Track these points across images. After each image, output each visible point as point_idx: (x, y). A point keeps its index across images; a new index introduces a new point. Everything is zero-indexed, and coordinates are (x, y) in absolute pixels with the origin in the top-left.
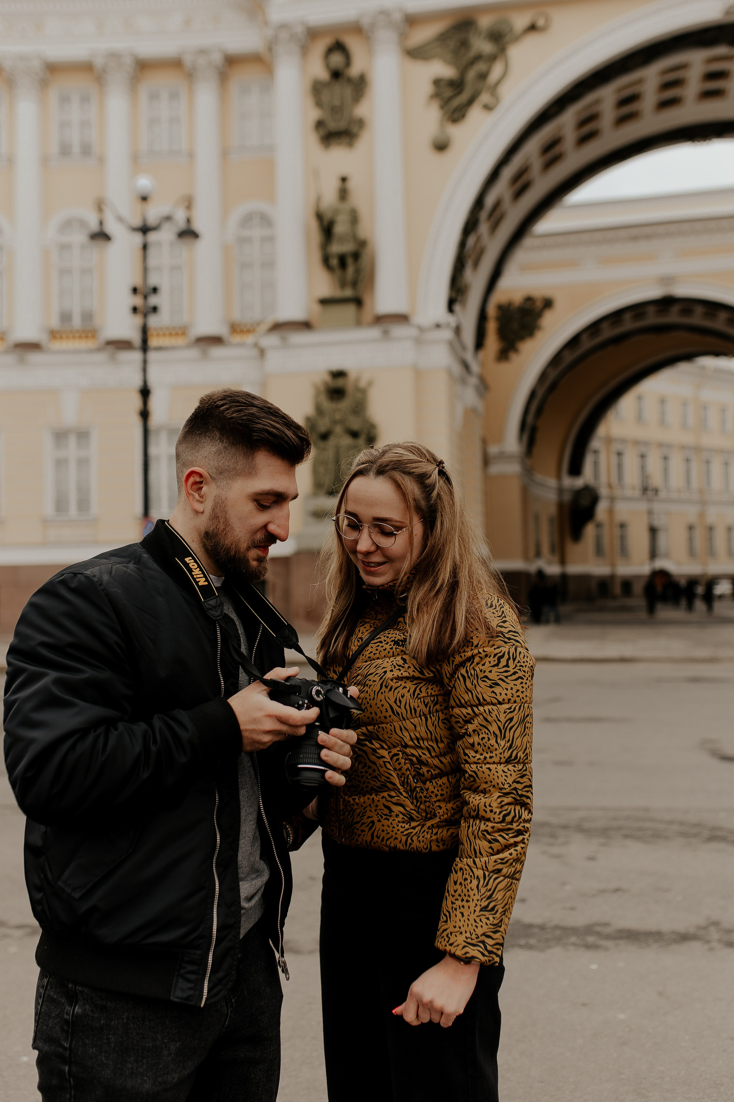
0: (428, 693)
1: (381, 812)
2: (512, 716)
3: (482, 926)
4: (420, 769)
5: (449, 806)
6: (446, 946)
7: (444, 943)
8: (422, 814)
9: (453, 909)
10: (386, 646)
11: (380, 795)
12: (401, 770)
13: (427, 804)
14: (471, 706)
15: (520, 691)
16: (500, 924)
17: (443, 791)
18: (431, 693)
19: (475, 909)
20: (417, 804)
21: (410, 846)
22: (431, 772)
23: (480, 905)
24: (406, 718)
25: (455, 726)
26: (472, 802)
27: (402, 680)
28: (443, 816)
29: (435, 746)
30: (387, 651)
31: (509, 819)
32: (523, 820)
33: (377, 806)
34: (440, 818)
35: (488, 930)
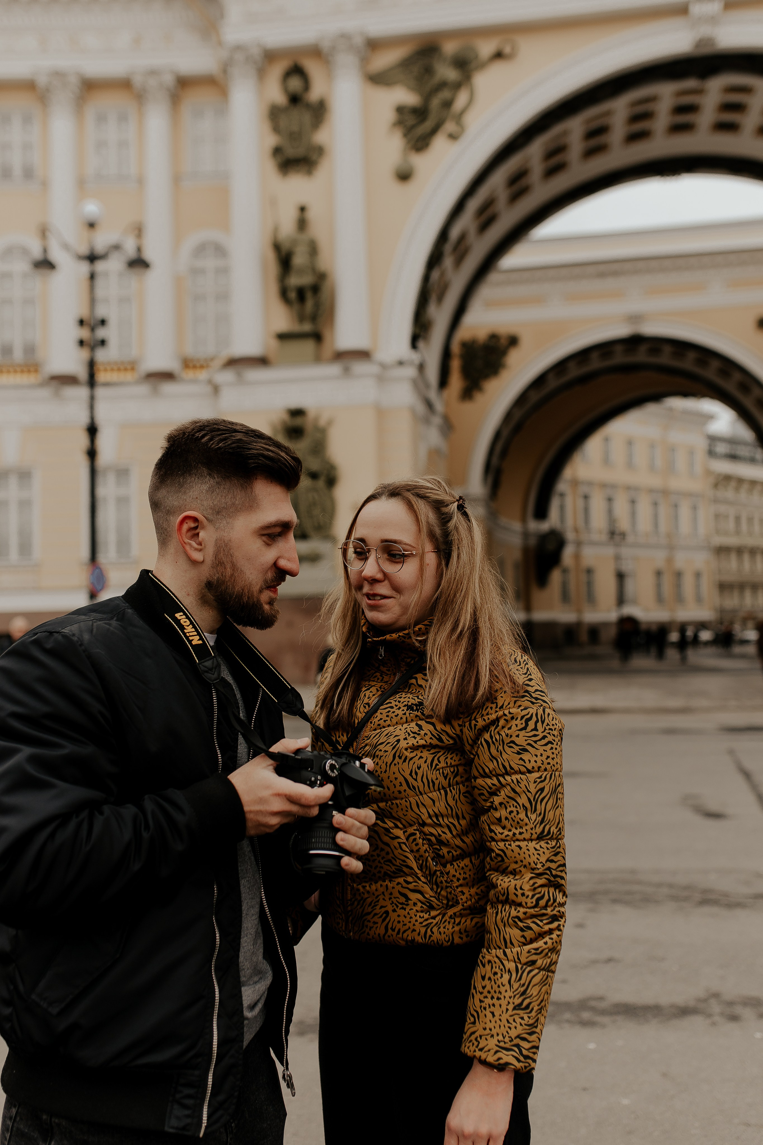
0: (447, 763)
1: (397, 901)
2: (543, 786)
3: (516, 1028)
4: (439, 850)
5: (473, 891)
6: (475, 1051)
7: (472, 1048)
8: (443, 901)
9: (482, 1009)
10: (397, 712)
11: (395, 881)
12: (419, 851)
13: (449, 890)
14: (497, 776)
15: (550, 758)
16: (536, 1025)
17: (466, 874)
18: (451, 763)
19: (508, 1007)
20: (437, 890)
21: (429, 939)
22: (452, 853)
23: (513, 1003)
24: (423, 792)
25: (479, 799)
26: (500, 885)
27: (418, 749)
28: (466, 902)
29: (456, 823)
30: (399, 717)
31: (542, 903)
32: (558, 904)
33: (391, 894)
34: (463, 905)
35: (523, 1031)
